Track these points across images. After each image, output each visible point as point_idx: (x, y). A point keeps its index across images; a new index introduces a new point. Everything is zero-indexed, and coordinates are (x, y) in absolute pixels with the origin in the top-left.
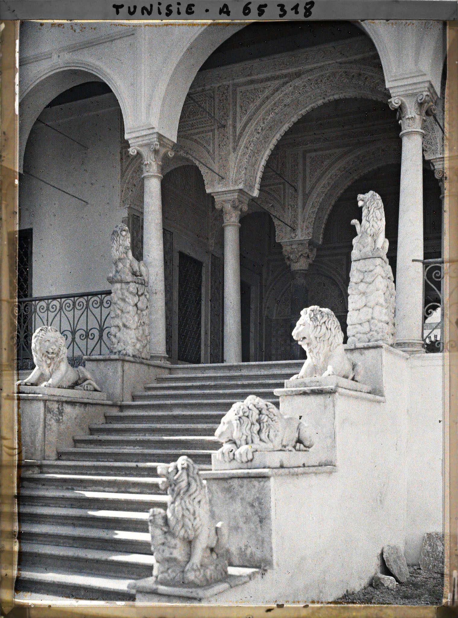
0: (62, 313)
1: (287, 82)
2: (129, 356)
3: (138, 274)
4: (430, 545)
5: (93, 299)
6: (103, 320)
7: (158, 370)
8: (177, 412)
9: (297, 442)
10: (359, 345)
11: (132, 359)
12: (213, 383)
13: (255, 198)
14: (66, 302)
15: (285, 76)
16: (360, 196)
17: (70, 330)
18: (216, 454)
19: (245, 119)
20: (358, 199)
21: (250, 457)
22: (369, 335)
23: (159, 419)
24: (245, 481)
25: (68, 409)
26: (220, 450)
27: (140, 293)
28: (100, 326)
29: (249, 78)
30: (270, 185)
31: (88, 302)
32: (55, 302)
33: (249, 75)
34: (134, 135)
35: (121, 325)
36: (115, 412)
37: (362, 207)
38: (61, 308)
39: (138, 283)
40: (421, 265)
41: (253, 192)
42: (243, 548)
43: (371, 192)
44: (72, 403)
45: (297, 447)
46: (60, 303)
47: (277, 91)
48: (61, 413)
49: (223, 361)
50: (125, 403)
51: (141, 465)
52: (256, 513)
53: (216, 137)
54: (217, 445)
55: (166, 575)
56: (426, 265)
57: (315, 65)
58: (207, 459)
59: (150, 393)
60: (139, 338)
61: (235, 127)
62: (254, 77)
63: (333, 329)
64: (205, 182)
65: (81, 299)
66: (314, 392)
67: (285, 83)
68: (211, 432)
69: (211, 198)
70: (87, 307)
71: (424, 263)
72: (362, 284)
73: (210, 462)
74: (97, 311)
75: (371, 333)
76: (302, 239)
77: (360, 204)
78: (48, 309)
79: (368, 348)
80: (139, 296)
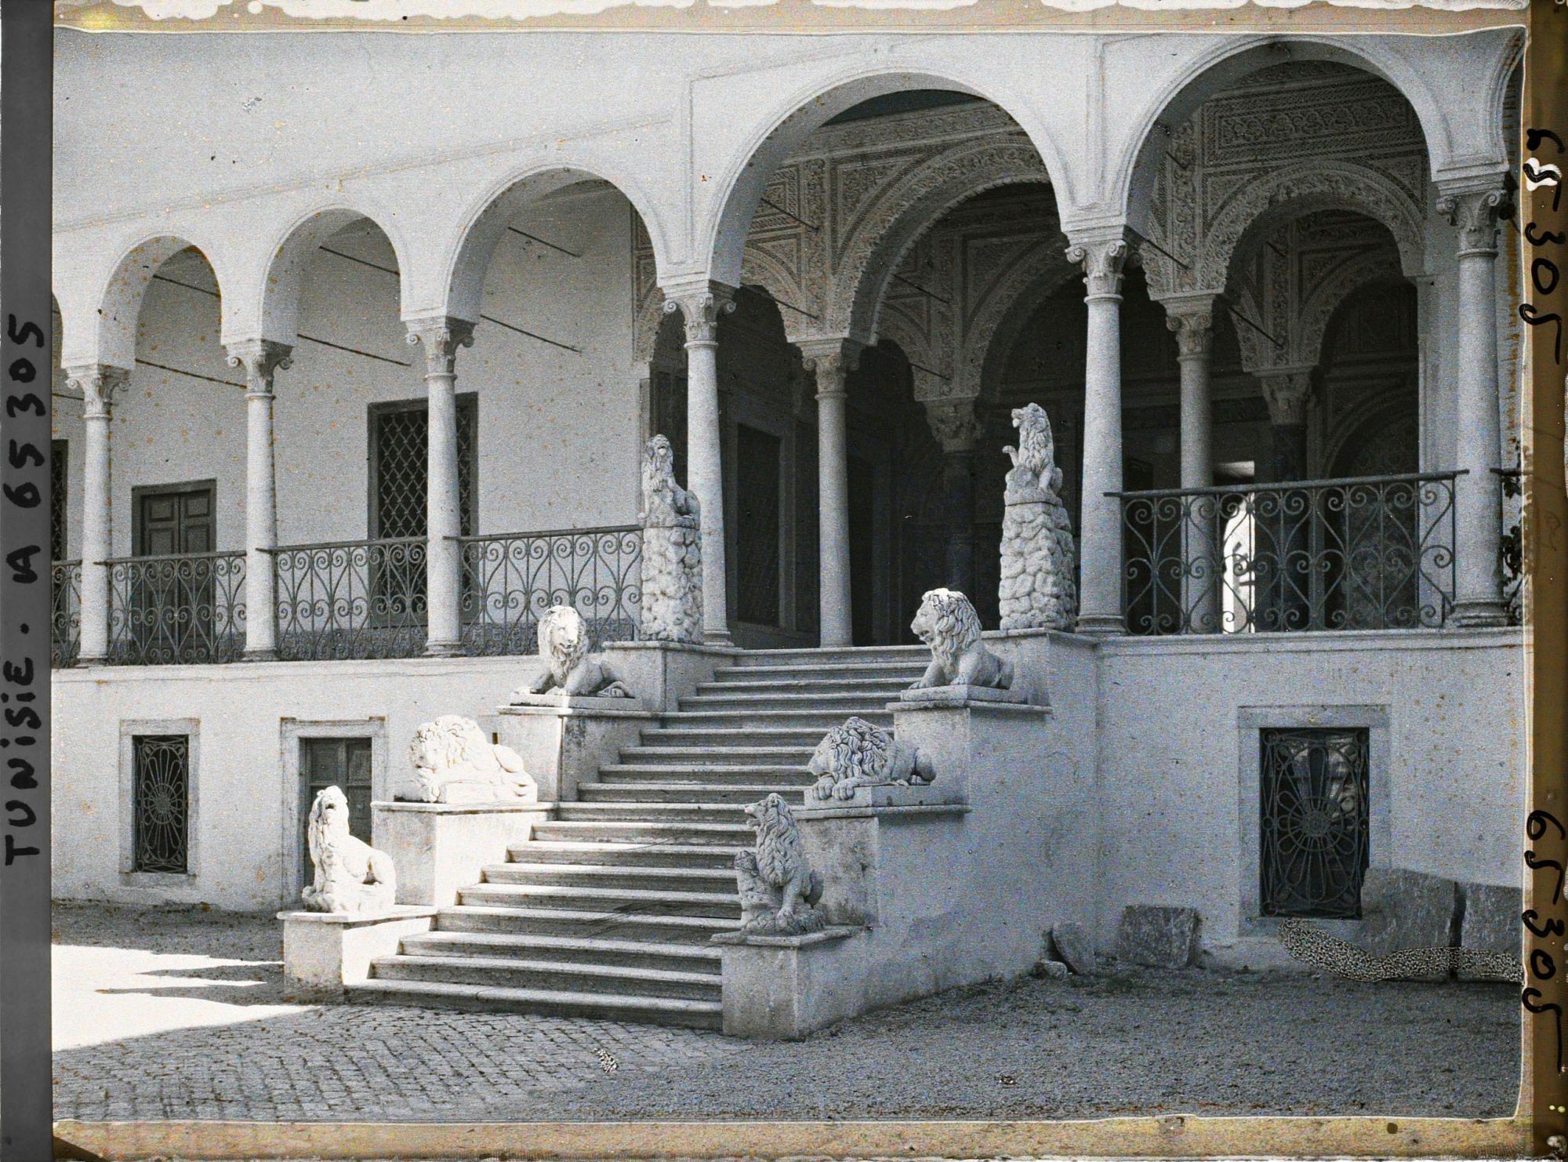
0: (553, 561)
1: (923, 161)
2: (673, 640)
3: (684, 509)
4: (1131, 924)
5: (604, 539)
6: (622, 574)
7: (715, 660)
8: (748, 729)
9: (912, 774)
10: (1013, 632)
11: (677, 645)
12: (803, 682)
13: (872, 348)
14: (559, 542)
15: (920, 150)
16: (1015, 412)
17: (566, 588)
18: (809, 791)
19: (851, 219)
20: (1013, 415)
21: (849, 793)
22: (1029, 615)
23: (723, 740)
24: (844, 822)
25: (592, 727)
26: (815, 785)
27: (688, 542)
28: (617, 583)
29: (859, 150)
30: (902, 296)
31: (596, 543)
32: (540, 543)
33: (857, 146)
34: (673, 282)
35: (658, 592)
36: (653, 729)
37: (1018, 428)
38: (550, 552)
39: (686, 527)
40: (1117, 500)
41: (868, 338)
42: (843, 902)
43: (1032, 405)
44: (597, 718)
45: (913, 781)
46: (549, 544)
47: (906, 174)
48: (582, 733)
49: (818, 646)
50: (669, 714)
51: (705, 806)
52: (858, 860)
53: (805, 249)
54: (809, 778)
55: (755, 923)
56: (1124, 500)
57: (970, 135)
58: (798, 797)
59: (704, 698)
60: (689, 612)
61: (834, 231)
62: (867, 149)
63: (965, 620)
64: (786, 323)
65: (584, 539)
66: (937, 708)
67: (919, 162)
68: (805, 758)
69: (794, 351)
70: (595, 552)
71: (1122, 498)
72: (1018, 541)
73: (802, 799)
74: (611, 560)
75: (1033, 612)
76: (962, 395)
77: (1015, 423)
78: (528, 554)
79: (1025, 636)
80: (687, 546)
